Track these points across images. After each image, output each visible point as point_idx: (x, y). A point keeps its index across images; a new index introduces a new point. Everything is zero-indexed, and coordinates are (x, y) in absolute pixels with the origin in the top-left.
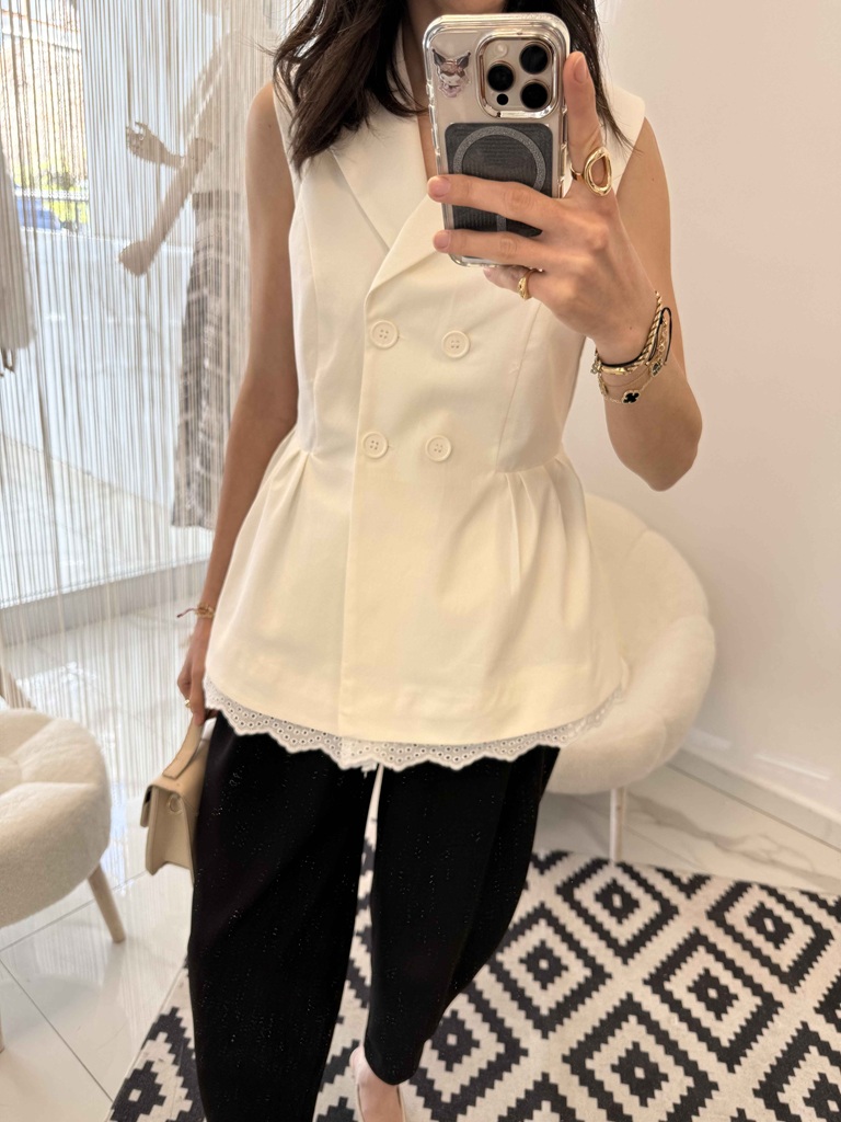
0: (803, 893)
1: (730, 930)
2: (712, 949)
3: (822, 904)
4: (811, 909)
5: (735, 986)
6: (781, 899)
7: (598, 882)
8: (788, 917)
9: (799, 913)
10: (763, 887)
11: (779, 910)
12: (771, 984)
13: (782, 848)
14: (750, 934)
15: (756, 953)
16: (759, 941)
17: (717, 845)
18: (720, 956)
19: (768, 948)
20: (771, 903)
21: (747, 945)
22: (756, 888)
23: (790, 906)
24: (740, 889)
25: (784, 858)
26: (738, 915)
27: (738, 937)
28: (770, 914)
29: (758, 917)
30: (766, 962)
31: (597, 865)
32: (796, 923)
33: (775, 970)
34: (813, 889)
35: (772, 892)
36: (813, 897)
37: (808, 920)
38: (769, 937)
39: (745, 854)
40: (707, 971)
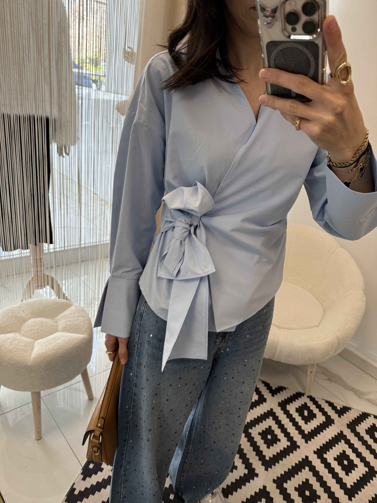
1: (357, 435)
2: (348, 442)
5: (357, 461)
7: (298, 403)
10: (376, 417)
12: (374, 463)
14: (367, 437)
15: (368, 447)
16: (371, 442)
17: (356, 394)
18: (351, 446)
19: (374, 446)
21: (365, 443)
22: (372, 416)
24: (364, 416)
26: (362, 428)
27: (361, 439)
29: (371, 430)
30: (372, 452)
31: (298, 395)
38: (375, 441)
39: (369, 400)
40: (344, 452)
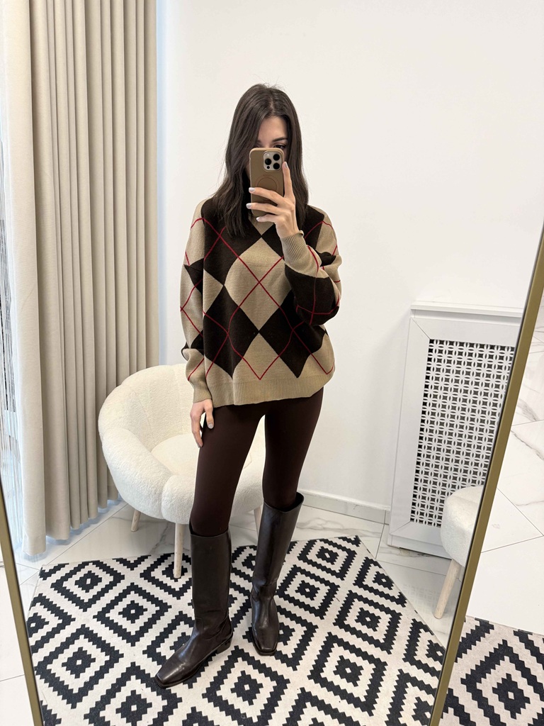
0: (340, 538)
1: (310, 562)
2: (303, 572)
3: (349, 541)
4: (344, 544)
5: (317, 584)
6: (331, 543)
7: (243, 556)
8: (335, 550)
9: (339, 547)
10: (321, 540)
11: (331, 548)
12: (333, 579)
13: (327, 522)
14: (320, 561)
15: (324, 569)
16: (324, 563)
18: (308, 574)
19: (329, 565)
20: (326, 546)
21: (319, 566)
22: (318, 541)
23: (335, 545)
24: (311, 544)
25: (329, 526)
26: (312, 556)
27: (314, 564)
28: (327, 550)
29: (321, 554)
30: (329, 571)
31: (241, 549)
32: (340, 552)
33: (333, 573)
34: (344, 536)
35: (326, 541)
36: (344, 539)
37: (344, 549)
38: (328, 560)
39: (311, 528)
40: (303, 582)
